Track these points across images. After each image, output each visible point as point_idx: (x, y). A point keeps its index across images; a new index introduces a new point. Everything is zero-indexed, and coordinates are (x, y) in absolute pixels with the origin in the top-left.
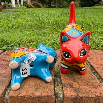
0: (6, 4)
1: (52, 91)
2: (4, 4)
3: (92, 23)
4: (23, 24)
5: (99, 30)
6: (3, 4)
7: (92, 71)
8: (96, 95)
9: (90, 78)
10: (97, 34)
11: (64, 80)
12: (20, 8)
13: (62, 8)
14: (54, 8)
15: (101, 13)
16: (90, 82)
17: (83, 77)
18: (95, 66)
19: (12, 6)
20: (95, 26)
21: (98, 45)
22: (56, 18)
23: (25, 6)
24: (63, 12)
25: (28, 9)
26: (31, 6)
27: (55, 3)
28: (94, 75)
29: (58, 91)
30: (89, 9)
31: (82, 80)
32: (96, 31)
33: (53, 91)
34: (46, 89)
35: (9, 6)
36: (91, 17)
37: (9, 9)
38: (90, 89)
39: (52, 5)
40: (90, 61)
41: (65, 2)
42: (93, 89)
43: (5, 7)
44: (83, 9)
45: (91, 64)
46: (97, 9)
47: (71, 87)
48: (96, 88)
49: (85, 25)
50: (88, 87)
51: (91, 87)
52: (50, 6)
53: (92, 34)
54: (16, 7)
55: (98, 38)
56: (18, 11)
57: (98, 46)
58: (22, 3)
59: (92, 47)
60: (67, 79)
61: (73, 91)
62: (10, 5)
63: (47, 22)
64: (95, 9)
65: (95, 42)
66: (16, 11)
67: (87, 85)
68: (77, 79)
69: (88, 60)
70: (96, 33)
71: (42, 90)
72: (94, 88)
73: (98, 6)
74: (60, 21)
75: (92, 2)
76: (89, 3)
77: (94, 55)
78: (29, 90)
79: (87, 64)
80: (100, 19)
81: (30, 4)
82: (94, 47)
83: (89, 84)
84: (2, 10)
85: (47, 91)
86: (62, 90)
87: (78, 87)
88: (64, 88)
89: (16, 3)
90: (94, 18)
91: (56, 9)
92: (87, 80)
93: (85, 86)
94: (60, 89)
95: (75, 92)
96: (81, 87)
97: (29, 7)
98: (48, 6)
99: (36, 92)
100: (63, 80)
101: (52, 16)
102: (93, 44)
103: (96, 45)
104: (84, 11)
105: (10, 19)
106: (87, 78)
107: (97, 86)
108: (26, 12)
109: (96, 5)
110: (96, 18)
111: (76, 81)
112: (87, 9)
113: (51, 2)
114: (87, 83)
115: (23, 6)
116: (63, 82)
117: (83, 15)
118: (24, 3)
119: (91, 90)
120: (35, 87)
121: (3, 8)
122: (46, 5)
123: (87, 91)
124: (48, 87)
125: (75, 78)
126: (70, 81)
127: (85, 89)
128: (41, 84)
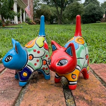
0: (9, 21)
1: (63, 103)
2: (7, 21)
3: (96, 38)
4: (27, 39)
5: (103, 45)
6: (5, 21)
7: (102, 83)
9: (102, 91)
10: (102, 49)
11: (75, 92)
12: (22, 25)
13: (64, 25)
14: (56, 25)
15: (103, 29)
16: (102, 94)
17: (94, 90)
18: (105, 78)
19: (15, 23)
20: (99, 41)
21: (104, 59)
22: (59, 34)
23: (28, 23)
24: (65, 28)
25: (31, 26)
26: (33, 23)
27: (57, 20)
28: (105, 88)
29: (69, 104)
30: (91, 25)
31: (93, 92)
32: (100, 45)
33: (65, 103)
34: (56, 101)
35: (11, 23)
36: (94, 33)
37: (11, 25)
38: (103, 101)
39: (54, 22)
40: (99, 74)
41: (66, 19)
43: (7, 24)
44: (85, 26)
45: (101, 77)
46: (98, 25)
49: (89, 40)
50: (101, 99)
51: (104, 99)
52: (52, 23)
53: (97, 48)
54: (18, 24)
55: (103, 53)
56: (20, 28)
57: (104, 61)
58: (24, 20)
59: (98, 62)
60: (78, 91)
61: (86, 103)
62: (13, 21)
63: (50, 38)
64: (97, 25)
65: (101, 56)
66: (18, 28)
67: (100, 97)
69: (97, 73)
70: (101, 47)
71: (53, 102)
73: (99, 22)
74: (64, 36)
75: (93, 19)
76: (91, 20)
77: (102, 68)
78: (39, 102)
79: (97, 77)
80: (103, 34)
81: (32, 21)
82: (100, 61)
83: (102, 97)
84: (5, 27)
85: (58, 103)
86: (73, 102)
87: (91, 99)
88: (75, 100)
89: (19, 20)
90: (97, 34)
91: (58, 26)
92: (98, 92)
93: (98, 99)
94: (71, 101)
95: (88, 104)
96: (94, 99)
97: (31, 24)
98: (49, 23)
99: (47, 104)
100: (73, 92)
101: (55, 32)
102: (99, 58)
103: (102, 59)
104: (86, 27)
105: (14, 35)
108: (29, 29)
109: (97, 22)
110: (99, 34)
111: (87, 93)
112: (89, 25)
113: (53, 19)
115: (25, 23)
116: (73, 94)
117: (86, 30)
118: (26, 20)
119: (105, 102)
120: (46, 99)
121: (5, 25)
122: (48, 22)
123: (101, 103)
124: (59, 99)
125: (86, 91)
126: (81, 94)
127: (98, 101)
128: (52, 96)
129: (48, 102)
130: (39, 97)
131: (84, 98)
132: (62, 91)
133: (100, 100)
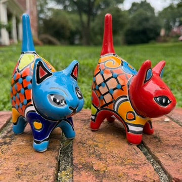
8: (136, 179)
9: (129, 153)
11: (78, 158)
16: (129, 158)
17: (116, 152)
29: (63, 179)
31: (112, 156)
33: (52, 178)
34: (38, 175)
38: (125, 171)
42: (131, 170)
47: (90, 169)
48: (137, 168)
50: (124, 167)
51: (128, 166)
60: (85, 156)
61: (92, 176)
67: (123, 164)
68: (103, 156)
72: (133, 168)
78: (2, 178)
83: (126, 163)
86: (71, 176)
87: (105, 169)
88: (74, 172)
89: (10, 37)
92: (122, 156)
93: (118, 167)
94: (67, 175)
95: (96, 177)
96: (110, 168)
100: (75, 158)
106: (123, 153)
107: (140, 165)
111: (100, 159)
114: (122, 162)
116: (75, 161)
119: (128, 172)
120: (17, 172)
123: (121, 174)
124: (43, 171)
125: (101, 154)
126: (89, 160)
127: (118, 172)
128: (31, 166)
129: (19, 177)
130: (5, 169)
131: (93, 167)
132: (54, 158)
133: (121, 168)
